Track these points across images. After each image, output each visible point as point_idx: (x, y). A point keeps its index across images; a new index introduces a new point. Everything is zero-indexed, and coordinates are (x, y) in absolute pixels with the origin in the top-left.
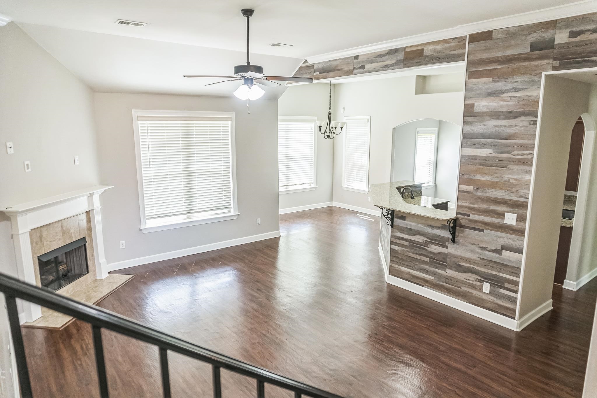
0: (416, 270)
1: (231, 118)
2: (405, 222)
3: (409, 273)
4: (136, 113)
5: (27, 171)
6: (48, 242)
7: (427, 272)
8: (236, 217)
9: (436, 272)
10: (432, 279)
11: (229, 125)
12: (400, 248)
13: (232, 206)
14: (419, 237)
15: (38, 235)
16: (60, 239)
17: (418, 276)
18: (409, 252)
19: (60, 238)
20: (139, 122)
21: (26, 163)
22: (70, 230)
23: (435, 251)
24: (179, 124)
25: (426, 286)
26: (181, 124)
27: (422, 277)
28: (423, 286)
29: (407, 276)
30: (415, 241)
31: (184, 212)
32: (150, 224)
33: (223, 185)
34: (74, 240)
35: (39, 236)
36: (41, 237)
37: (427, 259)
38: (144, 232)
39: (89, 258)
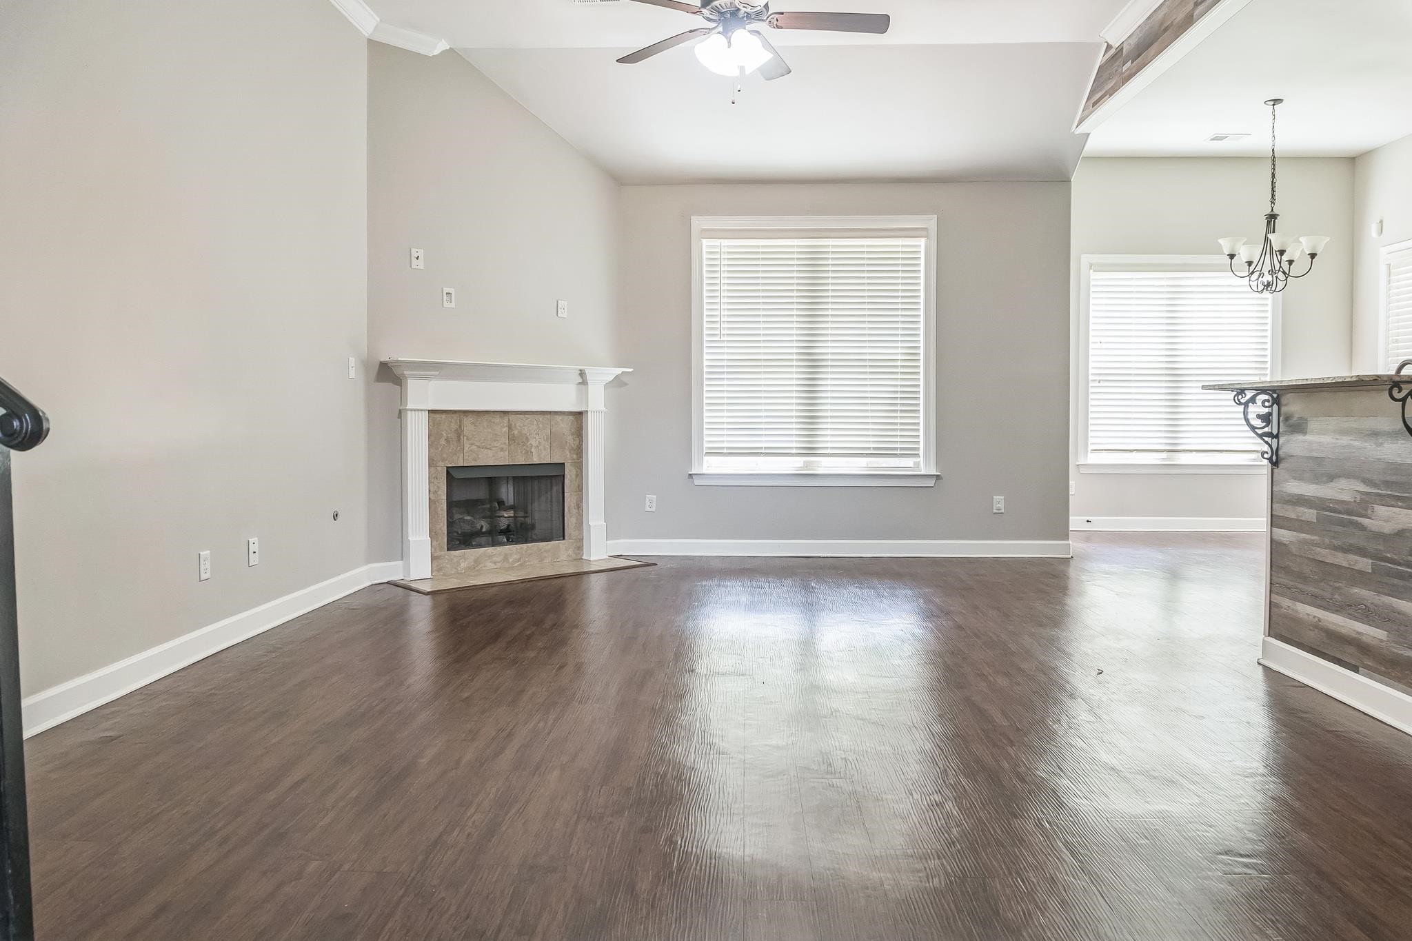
0: (1336, 612)
1: (926, 229)
2: (1308, 437)
3: (1317, 626)
4: (698, 223)
5: (446, 305)
6: (474, 447)
7: (1367, 614)
8: (931, 483)
9: (1394, 610)
10: (1382, 641)
11: (922, 250)
12: (1295, 533)
13: (921, 452)
14: (1342, 483)
15: (454, 426)
16: (502, 449)
17: (1343, 631)
18: (1317, 545)
19: (502, 446)
20: (705, 242)
21: (446, 290)
22: (527, 440)
23: (1388, 528)
24: (793, 246)
25: (1366, 667)
26: (798, 246)
27: (1354, 635)
28: (1355, 669)
29: (1311, 636)
30: (1331, 500)
31: (794, 451)
32: (711, 466)
33: (899, 395)
34: (536, 461)
35: (457, 430)
36: (459, 434)
37: (1365, 564)
38: (697, 482)
39: (569, 511)
